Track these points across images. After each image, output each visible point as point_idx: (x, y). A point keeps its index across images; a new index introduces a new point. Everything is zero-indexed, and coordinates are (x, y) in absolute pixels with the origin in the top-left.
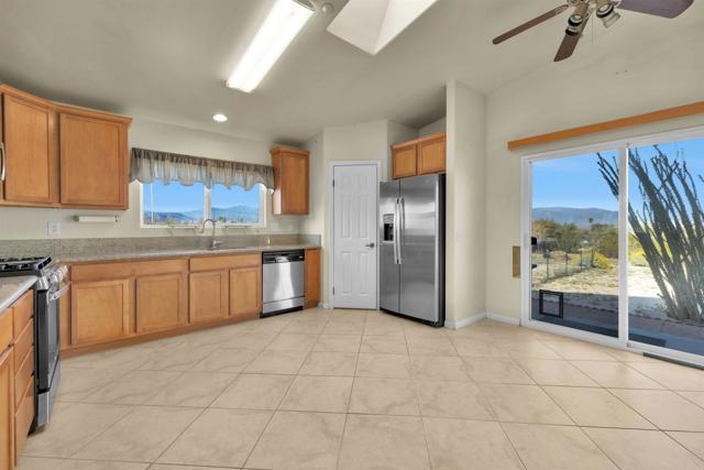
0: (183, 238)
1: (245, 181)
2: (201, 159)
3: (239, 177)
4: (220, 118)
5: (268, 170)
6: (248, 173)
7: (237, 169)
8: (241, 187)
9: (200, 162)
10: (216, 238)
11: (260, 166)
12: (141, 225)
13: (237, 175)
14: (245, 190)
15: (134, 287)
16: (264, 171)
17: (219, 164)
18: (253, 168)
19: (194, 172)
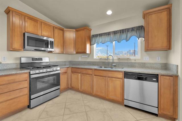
3: (124, 36)
5: (140, 28)
6: (128, 33)
7: (123, 32)
8: (125, 40)
9: (108, 34)
10: (114, 63)
11: (135, 27)
12: (94, 58)
13: (123, 35)
14: (127, 41)
15: (81, 76)
16: (137, 29)
17: (115, 33)
18: (131, 29)
19: (107, 38)
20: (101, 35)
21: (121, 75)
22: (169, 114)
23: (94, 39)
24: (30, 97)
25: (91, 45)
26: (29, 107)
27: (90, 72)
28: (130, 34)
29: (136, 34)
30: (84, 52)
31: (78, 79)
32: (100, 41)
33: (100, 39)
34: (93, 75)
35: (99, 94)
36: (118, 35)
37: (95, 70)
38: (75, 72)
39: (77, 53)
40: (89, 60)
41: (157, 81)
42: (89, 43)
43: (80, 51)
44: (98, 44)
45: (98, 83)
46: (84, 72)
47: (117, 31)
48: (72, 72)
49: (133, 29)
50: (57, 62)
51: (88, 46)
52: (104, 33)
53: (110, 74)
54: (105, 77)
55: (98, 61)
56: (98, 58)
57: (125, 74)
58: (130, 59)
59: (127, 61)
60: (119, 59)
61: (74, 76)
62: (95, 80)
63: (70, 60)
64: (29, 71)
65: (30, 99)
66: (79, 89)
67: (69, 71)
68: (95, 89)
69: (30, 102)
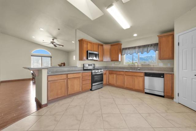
0: (132, 67)
1: (147, 50)
2: (134, 47)
4: (135, 35)
5: (156, 45)
6: (149, 47)
7: (145, 47)
8: (146, 52)
9: (135, 48)
10: (139, 68)
11: (153, 44)
12: (124, 64)
13: (145, 49)
14: (147, 53)
15: (116, 76)
16: (154, 45)
17: (139, 47)
18: (150, 45)
19: (133, 51)
20: (129, 48)
21: (143, 75)
22: (169, 95)
23: (124, 51)
24: (92, 84)
25: (121, 55)
26: (91, 90)
27: (122, 73)
28: (150, 48)
29: (153, 49)
30: (117, 60)
31: (113, 78)
32: (129, 52)
33: (129, 51)
34: (125, 75)
35: (128, 86)
36: (141, 49)
37: (126, 72)
38: (112, 74)
39: (112, 61)
40: (120, 65)
41: (163, 77)
42: (120, 53)
43: (114, 59)
44: (127, 55)
45: (127, 80)
46: (118, 73)
47: (141, 46)
48: (109, 73)
49: (151, 45)
50: (98, 67)
51: (120, 55)
52: (132, 47)
53: (136, 74)
54: (132, 76)
55: (127, 66)
56: (127, 64)
57: (145, 74)
58: (150, 65)
59: (148, 67)
60: (142, 65)
61: (111, 76)
62: (126, 78)
63: (105, 65)
64: (91, 71)
65: (92, 86)
66: (114, 84)
67: (108, 73)
68: (126, 84)
69: (92, 87)
